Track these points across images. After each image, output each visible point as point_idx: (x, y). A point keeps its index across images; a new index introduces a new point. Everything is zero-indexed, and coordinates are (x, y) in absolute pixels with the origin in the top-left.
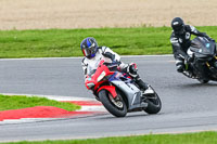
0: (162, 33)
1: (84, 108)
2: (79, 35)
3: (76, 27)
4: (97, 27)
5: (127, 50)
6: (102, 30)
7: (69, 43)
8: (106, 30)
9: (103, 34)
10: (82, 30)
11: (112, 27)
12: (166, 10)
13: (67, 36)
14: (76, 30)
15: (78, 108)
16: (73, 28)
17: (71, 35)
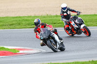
0: (55, 18)
2: (18, 19)
3: (17, 15)
4: (26, 16)
6: (28, 17)
7: (14, 23)
9: (29, 19)
10: (20, 17)
11: (33, 15)
13: (13, 19)
14: (17, 17)
15: (18, 51)
17: (15, 19)
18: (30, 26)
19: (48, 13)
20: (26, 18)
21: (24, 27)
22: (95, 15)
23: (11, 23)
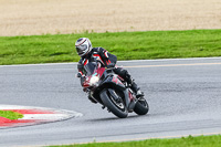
0: (104, 39)
1: (26, 117)
2: (20, 42)
3: (17, 34)
4: (38, 34)
5: (69, 57)
6: (43, 37)
7: (10, 50)
8: (47, 36)
9: (45, 41)
10: (24, 37)
11: (54, 33)
12: (108, 15)
13: (8, 43)
14: (17, 37)
15: (20, 116)
16: (14, 35)
17: (12, 42)
19: (87, 28)
20: (37, 40)
21: (34, 59)
22: (195, 31)
23: (5, 52)
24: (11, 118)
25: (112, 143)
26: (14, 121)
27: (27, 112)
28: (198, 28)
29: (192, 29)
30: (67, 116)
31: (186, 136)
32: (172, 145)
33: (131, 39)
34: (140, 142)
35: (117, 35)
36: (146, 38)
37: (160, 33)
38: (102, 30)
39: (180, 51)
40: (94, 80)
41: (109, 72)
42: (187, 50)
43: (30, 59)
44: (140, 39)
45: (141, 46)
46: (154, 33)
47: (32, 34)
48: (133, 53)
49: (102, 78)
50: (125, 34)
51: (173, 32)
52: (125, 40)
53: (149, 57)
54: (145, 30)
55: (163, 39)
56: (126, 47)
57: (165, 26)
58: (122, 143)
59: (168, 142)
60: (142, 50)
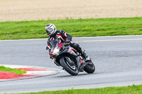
0: (79, 23)
1: (28, 73)
2: (24, 25)
3: (23, 20)
4: (36, 20)
6: (39, 21)
7: (18, 30)
8: (42, 21)
9: (41, 24)
10: (27, 22)
11: (46, 19)
12: (81, 7)
13: (17, 26)
15: (25, 72)
17: (20, 25)
18: (42, 36)
19: (67, 16)
20: (36, 24)
21: (33, 36)
22: (137, 18)
23: (15, 31)
24: (19, 73)
25: (83, 90)
26: (20, 75)
27: (29, 70)
28: (138, 16)
29: (134, 16)
30: (55, 72)
31: (131, 85)
32: (122, 91)
33: (96, 23)
34: (102, 89)
35: (87, 20)
36: (105, 22)
37: (115, 19)
38: (77, 17)
39: (127, 31)
40: (56, 51)
41: (66, 46)
42: (132, 30)
43: (31, 36)
44: (102, 23)
45: (102, 28)
46: (111, 19)
47: (32, 20)
48: (97, 32)
49: (61, 50)
50: (92, 20)
51: (123, 19)
52: (92, 23)
53: (108, 34)
54: (105, 17)
55: (117, 23)
56: (92, 28)
57: (118, 15)
58: (90, 90)
59: (120, 89)
60: (103, 30)
